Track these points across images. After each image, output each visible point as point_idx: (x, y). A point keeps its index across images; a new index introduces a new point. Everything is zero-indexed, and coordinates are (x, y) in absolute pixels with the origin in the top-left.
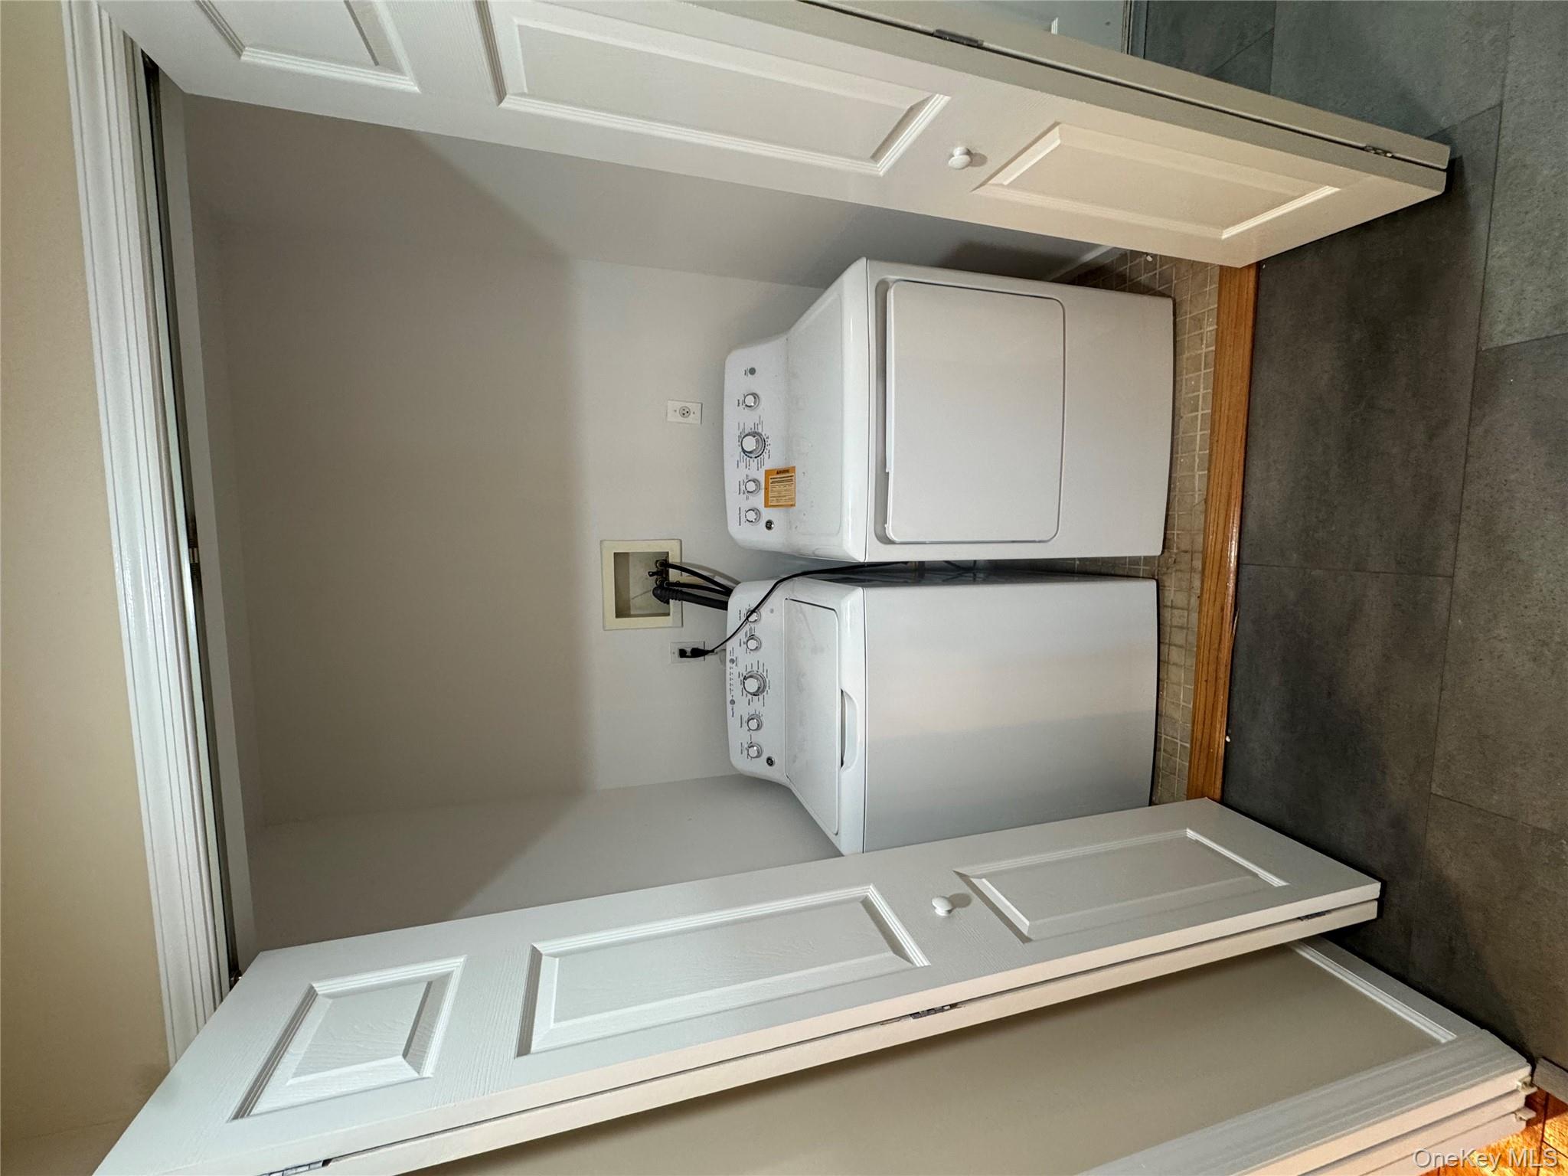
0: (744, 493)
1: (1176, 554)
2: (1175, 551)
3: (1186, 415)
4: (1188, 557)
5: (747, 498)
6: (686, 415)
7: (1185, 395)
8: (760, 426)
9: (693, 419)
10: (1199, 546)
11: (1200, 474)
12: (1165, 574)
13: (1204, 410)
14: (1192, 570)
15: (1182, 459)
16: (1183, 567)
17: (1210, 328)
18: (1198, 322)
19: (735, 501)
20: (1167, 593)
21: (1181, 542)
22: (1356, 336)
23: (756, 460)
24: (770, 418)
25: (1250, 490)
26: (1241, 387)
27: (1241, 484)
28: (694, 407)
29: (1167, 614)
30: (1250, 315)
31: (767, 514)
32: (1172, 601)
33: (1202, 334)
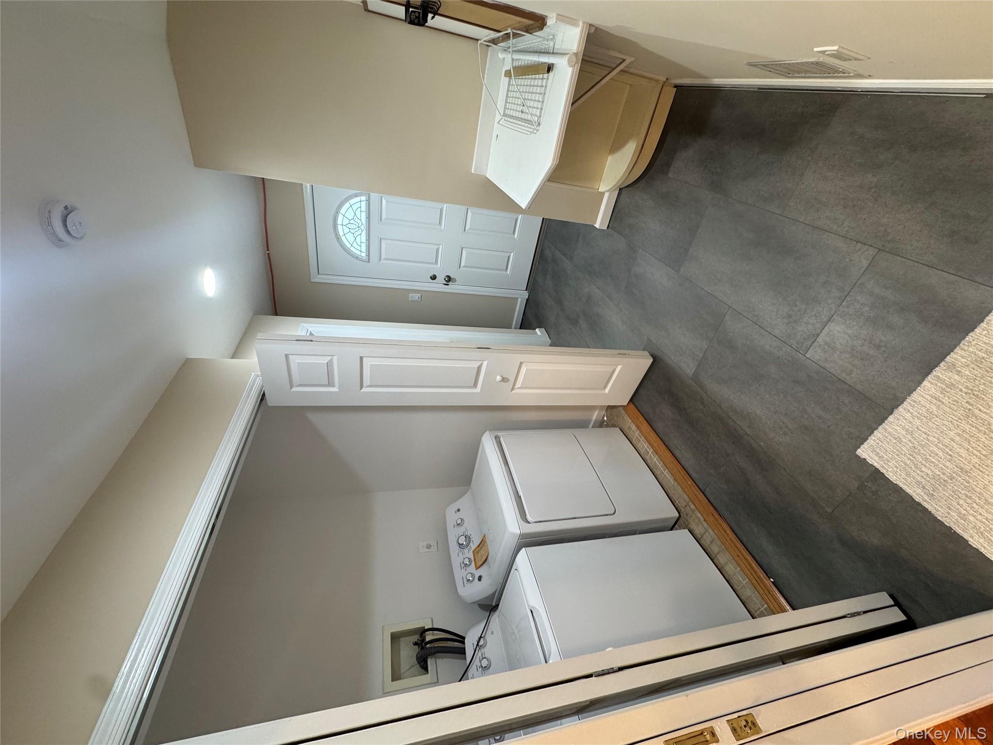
0: (464, 568)
1: (684, 510)
2: (683, 510)
3: (647, 457)
4: (688, 508)
5: (466, 570)
6: (429, 547)
7: (642, 452)
8: (466, 532)
9: (434, 549)
10: (688, 500)
11: (666, 472)
12: (688, 525)
13: (650, 451)
14: (693, 511)
15: (658, 473)
16: (690, 513)
17: (634, 427)
18: (629, 428)
19: (459, 574)
20: (696, 532)
21: (681, 504)
22: (666, 397)
23: (467, 549)
24: (470, 527)
25: (683, 464)
26: (653, 434)
27: (678, 463)
28: (433, 543)
29: (703, 542)
30: (640, 414)
31: (477, 574)
32: (700, 534)
33: (633, 431)
